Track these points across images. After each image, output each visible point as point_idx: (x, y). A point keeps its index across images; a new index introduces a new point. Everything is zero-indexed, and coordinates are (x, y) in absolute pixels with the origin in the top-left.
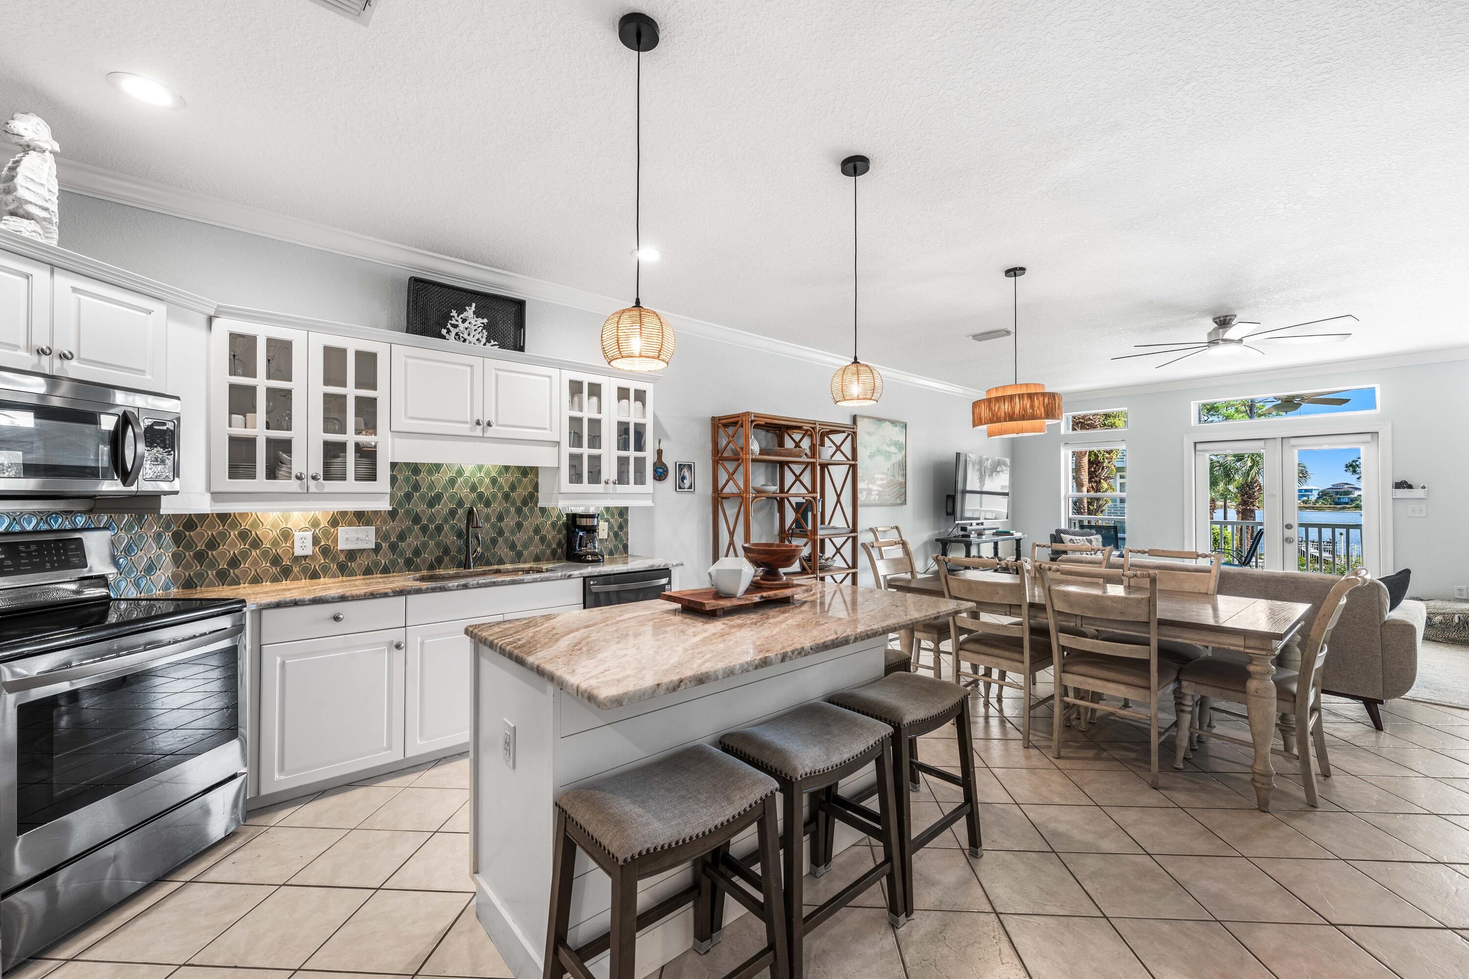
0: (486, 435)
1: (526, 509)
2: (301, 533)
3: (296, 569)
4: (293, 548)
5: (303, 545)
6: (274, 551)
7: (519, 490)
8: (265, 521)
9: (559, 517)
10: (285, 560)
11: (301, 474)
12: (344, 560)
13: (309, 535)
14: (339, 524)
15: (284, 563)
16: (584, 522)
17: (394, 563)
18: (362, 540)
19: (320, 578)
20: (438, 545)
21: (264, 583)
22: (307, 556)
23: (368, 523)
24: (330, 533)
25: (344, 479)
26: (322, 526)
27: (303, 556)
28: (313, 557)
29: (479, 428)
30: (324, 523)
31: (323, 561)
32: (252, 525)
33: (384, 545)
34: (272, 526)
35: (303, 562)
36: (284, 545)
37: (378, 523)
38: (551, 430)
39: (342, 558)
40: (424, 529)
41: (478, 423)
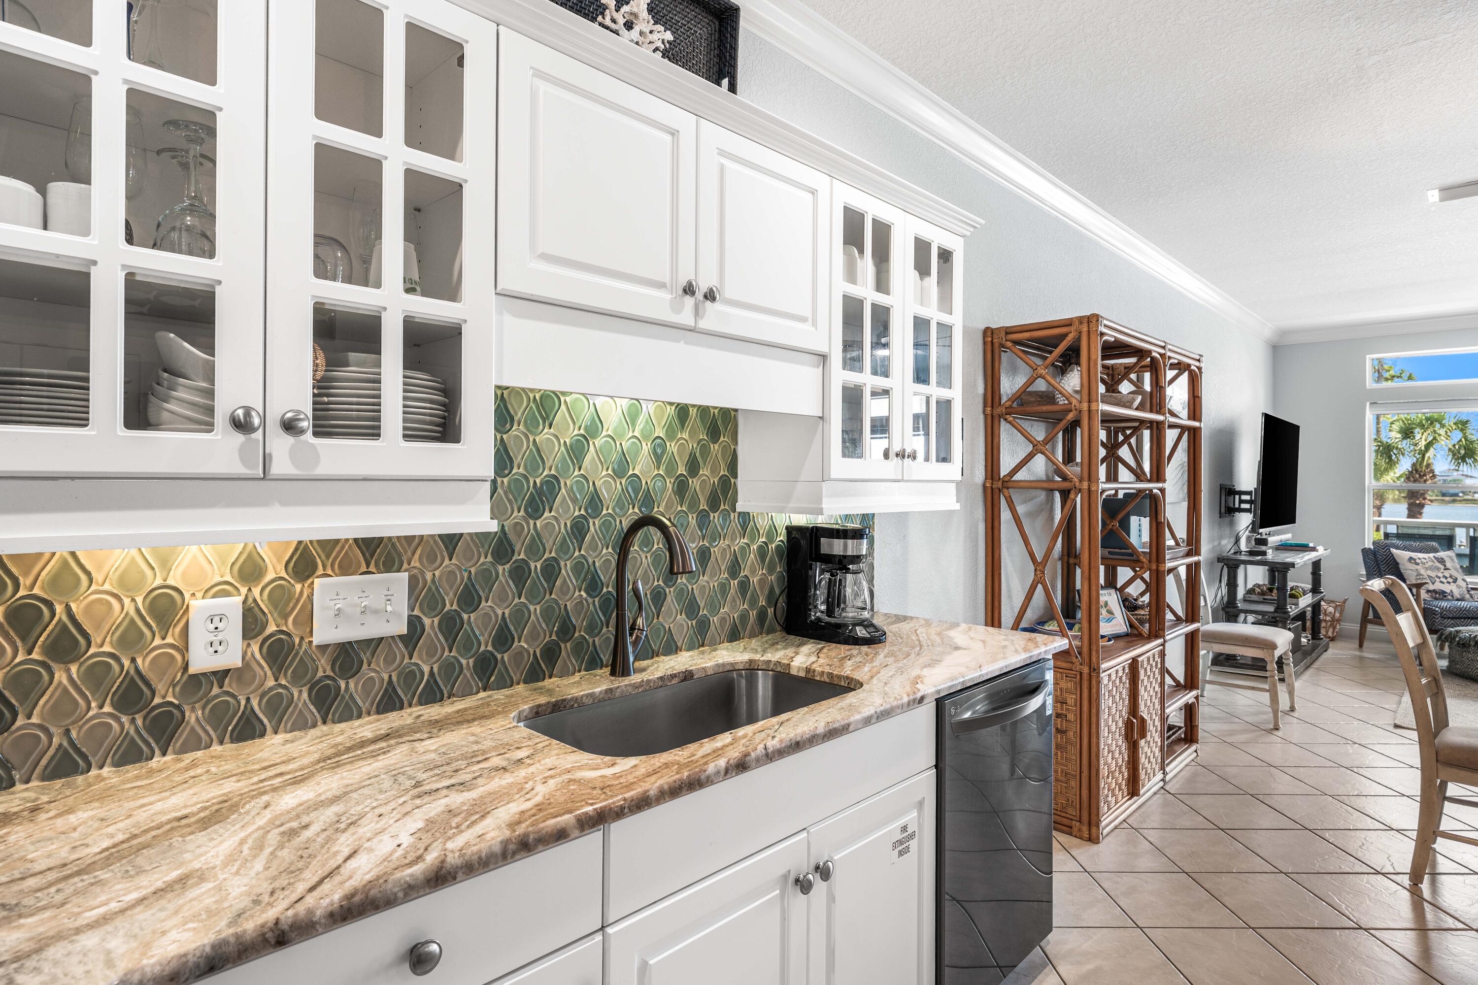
0: (703, 324)
1: (715, 517)
2: (209, 602)
3: (193, 716)
4: (184, 648)
5: (216, 640)
6: (127, 663)
7: (704, 471)
8: (99, 568)
9: (772, 532)
10: (160, 687)
11: (248, 411)
12: (329, 673)
13: (233, 605)
14: (315, 568)
15: (157, 700)
16: (837, 547)
17: (451, 670)
18: (376, 612)
19: (262, 735)
20: (547, 613)
21: (93, 772)
22: (227, 671)
23: (390, 565)
24: (291, 594)
25: (374, 433)
26: (270, 576)
27: (214, 673)
28: (242, 673)
29: (689, 301)
30: (274, 569)
31: (271, 683)
32: (55, 582)
33: (427, 621)
34: (122, 581)
35: (216, 690)
36: (157, 641)
37: (415, 563)
38: (814, 324)
39: (324, 667)
40: (520, 574)
41: (689, 290)
